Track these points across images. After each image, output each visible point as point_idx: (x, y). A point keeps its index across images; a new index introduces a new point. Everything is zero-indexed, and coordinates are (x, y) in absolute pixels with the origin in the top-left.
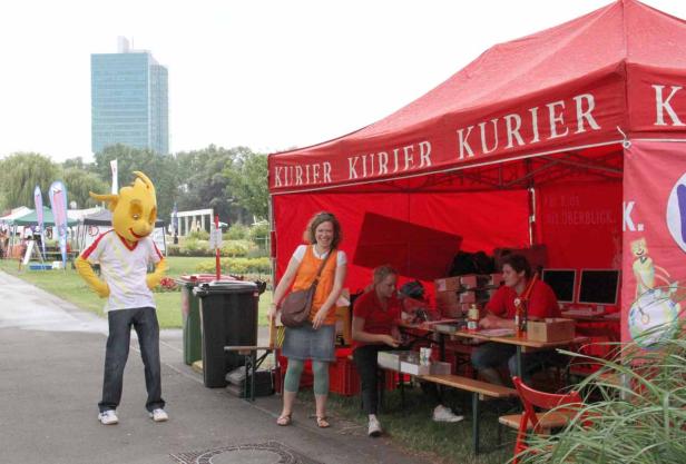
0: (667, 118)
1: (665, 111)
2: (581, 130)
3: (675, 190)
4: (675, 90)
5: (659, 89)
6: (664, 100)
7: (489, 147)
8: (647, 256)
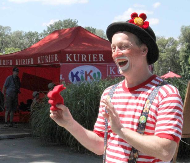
0: (69, 60)
1: (68, 59)
2: (56, 61)
3: (70, 73)
4: (70, 55)
5: (67, 55)
6: (68, 56)
7: (43, 62)
8: (65, 84)
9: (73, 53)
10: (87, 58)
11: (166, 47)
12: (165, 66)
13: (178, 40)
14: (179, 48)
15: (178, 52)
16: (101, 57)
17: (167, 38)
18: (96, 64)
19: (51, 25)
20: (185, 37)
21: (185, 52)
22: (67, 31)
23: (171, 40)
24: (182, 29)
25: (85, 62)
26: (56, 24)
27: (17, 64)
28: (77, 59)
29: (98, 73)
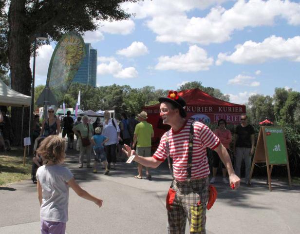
0: (189, 110)
9: (191, 106)
10: (201, 110)
11: (265, 102)
12: (264, 116)
13: (273, 97)
14: (273, 103)
15: (273, 106)
16: (211, 109)
17: (265, 96)
18: (207, 113)
19: (183, 86)
20: (278, 95)
21: (278, 106)
22: (189, 91)
23: (268, 97)
24: (276, 89)
25: (199, 112)
26: (186, 84)
27: (155, 112)
28: (194, 110)
29: (208, 120)
